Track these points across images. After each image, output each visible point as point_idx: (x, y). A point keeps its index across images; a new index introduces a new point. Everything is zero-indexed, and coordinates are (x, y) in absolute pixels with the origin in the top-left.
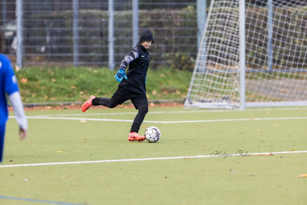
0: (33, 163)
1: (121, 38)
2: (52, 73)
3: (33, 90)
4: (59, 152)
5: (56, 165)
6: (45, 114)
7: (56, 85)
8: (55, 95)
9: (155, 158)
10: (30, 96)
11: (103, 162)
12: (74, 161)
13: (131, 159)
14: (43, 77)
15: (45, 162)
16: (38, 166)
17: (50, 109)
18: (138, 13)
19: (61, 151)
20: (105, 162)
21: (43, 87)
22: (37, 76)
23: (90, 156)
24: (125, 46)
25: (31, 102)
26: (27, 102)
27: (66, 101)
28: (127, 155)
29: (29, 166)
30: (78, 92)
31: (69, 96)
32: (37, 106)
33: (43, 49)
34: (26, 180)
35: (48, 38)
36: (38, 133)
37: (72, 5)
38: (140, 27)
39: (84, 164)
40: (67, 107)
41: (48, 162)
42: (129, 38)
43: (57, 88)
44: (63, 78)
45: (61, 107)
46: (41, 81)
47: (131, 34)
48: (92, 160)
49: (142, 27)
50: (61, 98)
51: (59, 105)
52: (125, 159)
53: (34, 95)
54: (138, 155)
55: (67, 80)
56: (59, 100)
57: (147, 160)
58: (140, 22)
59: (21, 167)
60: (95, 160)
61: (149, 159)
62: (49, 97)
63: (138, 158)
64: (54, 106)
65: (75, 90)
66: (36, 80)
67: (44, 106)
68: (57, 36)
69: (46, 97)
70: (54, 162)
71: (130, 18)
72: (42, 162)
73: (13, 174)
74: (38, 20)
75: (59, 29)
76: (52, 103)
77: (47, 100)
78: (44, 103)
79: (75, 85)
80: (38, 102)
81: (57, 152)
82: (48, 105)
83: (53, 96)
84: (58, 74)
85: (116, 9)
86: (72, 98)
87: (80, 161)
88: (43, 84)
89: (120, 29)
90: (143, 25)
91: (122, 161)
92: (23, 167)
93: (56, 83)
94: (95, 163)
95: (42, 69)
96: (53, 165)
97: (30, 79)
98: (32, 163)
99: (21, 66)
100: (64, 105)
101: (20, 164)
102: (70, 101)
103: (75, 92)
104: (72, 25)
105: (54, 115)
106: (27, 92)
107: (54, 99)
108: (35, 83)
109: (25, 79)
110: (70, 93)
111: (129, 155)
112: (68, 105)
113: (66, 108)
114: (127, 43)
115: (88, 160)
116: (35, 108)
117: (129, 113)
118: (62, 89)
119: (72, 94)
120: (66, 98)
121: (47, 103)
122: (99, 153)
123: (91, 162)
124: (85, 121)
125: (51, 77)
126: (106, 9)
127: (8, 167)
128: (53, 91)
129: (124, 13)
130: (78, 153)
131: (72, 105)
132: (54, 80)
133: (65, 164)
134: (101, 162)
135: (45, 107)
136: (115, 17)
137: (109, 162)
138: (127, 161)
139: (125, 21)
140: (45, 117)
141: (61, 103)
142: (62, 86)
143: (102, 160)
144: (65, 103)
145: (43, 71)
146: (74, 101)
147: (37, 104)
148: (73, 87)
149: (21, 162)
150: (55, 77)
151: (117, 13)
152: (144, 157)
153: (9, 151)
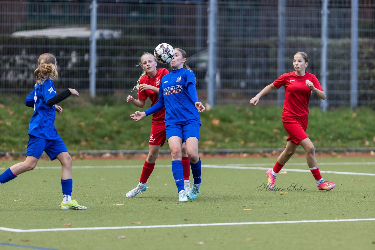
0: (213, 223)
1: (336, 71)
2: (251, 114)
3: (226, 133)
4: (247, 209)
5: (241, 225)
6: (238, 163)
7: (255, 128)
8: (253, 140)
9: (363, 218)
10: (222, 141)
11: (299, 223)
12: (264, 221)
13: (334, 219)
14: (239, 118)
15: (228, 222)
16: (219, 226)
17: (246, 157)
18: (358, 42)
19: (250, 208)
20: (301, 223)
21: (239, 131)
22: (232, 117)
23: (285, 215)
24: (341, 82)
25: (224, 147)
26: (219, 148)
27: (266, 147)
28: (330, 214)
29: (207, 226)
30: (282, 137)
31: (271, 142)
32: (231, 153)
33: (243, 84)
34: (201, 243)
35: (249, 71)
36: (226, 187)
37: (277, 31)
38: (359, 58)
39: (275, 224)
40: (267, 154)
41: (232, 222)
42: (346, 72)
43: (256, 132)
44: (264, 120)
45: (261, 154)
46: (237, 123)
47: (349, 68)
48: (286, 220)
49: (362, 58)
50: (260, 144)
51: (258, 153)
52: (327, 219)
53: (227, 140)
54: (343, 215)
55: (269, 122)
56: (258, 147)
57: (354, 222)
58: (360, 53)
59: (198, 226)
60: (290, 220)
61: (357, 220)
62: (246, 142)
63: (343, 219)
64: (251, 154)
65: (277, 134)
66: (230, 121)
67: (239, 153)
68: (259, 68)
69: (242, 142)
70: (239, 222)
71: (348, 47)
72: (224, 222)
73: (186, 235)
74: (240, 48)
75: (263, 60)
76: (250, 150)
77: (243, 146)
78: (239, 150)
79: (278, 129)
80: (233, 148)
81: (245, 209)
82: (244, 152)
83: (251, 141)
84: (257, 115)
85: (332, 36)
86: (274, 145)
87: (271, 221)
88: (239, 127)
89: (336, 61)
90: (364, 56)
91: (323, 222)
92: (201, 227)
93: (255, 125)
94: (289, 223)
95: (238, 108)
96: (237, 225)
97: (223, 120)
98: (211, 223)
99: (212, 104)
100: (264, 152)
101: (197, 223)
102: (272, 147)
103: (278, 137)
104: (276, 55)
105: (249, 165)
106: (219, 136)
107: (251, 145)
108: (229, 125)
109: (217, 119)
110: (271, 138)
111: (332, 214)
112: (269, 152)
113: (265, 156)
114: (344, 78)
115: (281, 221)
116: (228, 155)
117: (341, 163)
118: (262, 133)
119: (274, 139)
120: (266, 144)
121: (244, 150)
122: (295, 212)
123: (284, 222)
124: (285, 172)
125: (248, 119)
126: (319, 36)
127: (182, 227)
128: (251, 135)
129: (341, 42)
130: (271, 211)
131: (274, 152)
132: (252, 122)
133: (252, 224)
134: (297, 223)
135: (241, 155)
136: (329, 46)
137: (307, 223)
138: (329, 222)
139: (342, 51)
140: (238, 167)
141: (261, 150)
142: (262, 130)
143: (298, 220)
144: (266, 149)
145: (240, 111)
146: (276, 147)
147: (230, 150)
148: (275, 131)
149: (198, 221)
150: (254, 118)
151: (332, 41)
152: (350, 217)
153: (186, 207)
